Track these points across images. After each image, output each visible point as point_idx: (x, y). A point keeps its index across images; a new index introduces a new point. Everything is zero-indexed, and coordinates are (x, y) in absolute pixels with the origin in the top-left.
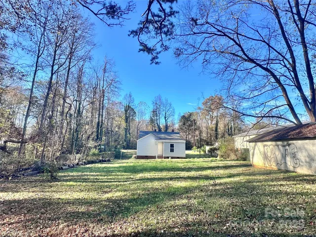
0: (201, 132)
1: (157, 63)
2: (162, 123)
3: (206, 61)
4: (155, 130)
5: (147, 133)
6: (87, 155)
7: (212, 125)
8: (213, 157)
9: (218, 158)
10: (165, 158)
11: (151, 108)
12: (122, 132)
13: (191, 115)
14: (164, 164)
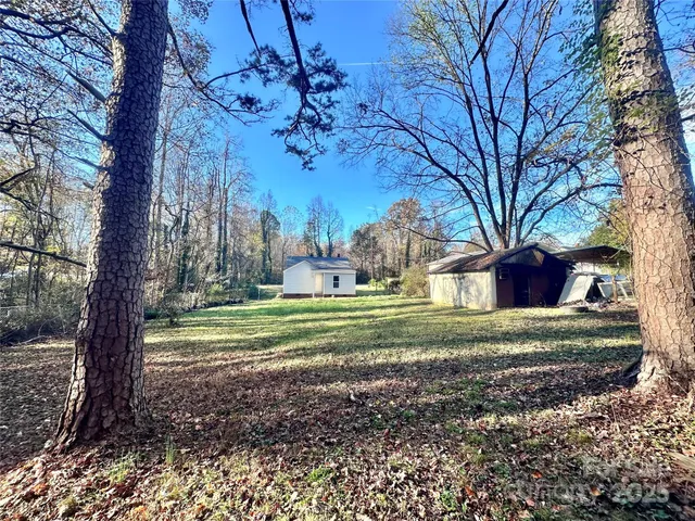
0: (384, 257)
1: (310, 169)
2: (323, 242)
3: (382, 161)
4: (312, 255)
5: (298, 259)
6: (208, 295)
7: (401, 245)
8: (394, 293)
9: (401, 296)
10: (326, 296)
11: (306, 217)
12: (258, 257)
13: (368, 230)
14: (323, 304)
